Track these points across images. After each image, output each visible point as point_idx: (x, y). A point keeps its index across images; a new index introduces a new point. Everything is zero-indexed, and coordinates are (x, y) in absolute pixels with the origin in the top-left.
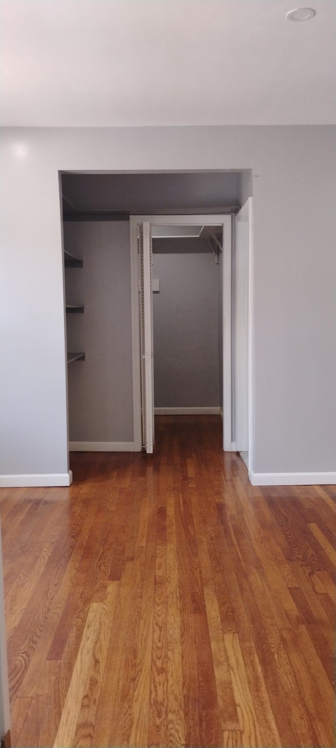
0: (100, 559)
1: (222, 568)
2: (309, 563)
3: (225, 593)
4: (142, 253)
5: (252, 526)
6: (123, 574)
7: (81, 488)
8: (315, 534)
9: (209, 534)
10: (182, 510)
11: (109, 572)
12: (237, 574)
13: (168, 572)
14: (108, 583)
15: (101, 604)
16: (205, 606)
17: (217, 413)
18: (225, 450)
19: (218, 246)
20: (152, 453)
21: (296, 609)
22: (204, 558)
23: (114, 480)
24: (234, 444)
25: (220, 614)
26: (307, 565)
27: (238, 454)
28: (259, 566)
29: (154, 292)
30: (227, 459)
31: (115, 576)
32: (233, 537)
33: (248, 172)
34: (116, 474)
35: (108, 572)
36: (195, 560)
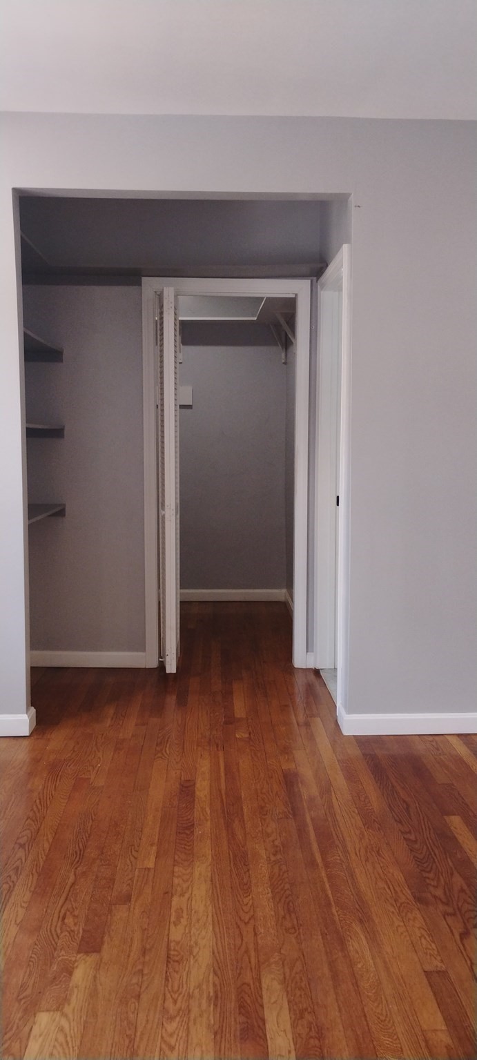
0: (66, 899)
1: (295, 922)
2: (458, 908)
3: (303, 985)
4: (162, 345)
5: (348, 825)
6: (106, 938)
7: (49, 740)
8: (460, 839)
9: (271, 839)
10: (223, 786)
11: (81, 931)
12: (324, 935)
13: (193, 930)
14: (75, 961)
15: (58, 1015)
16: (263, 1021)
17: (282, 599)
18: (296, 667)
19: (286, 333)
20: (175, 672)
21: (444, 1028)
22: (263, 899)
23: (109, 722)
24: (311, 656)
25: (295, 1044)
26: (454, 914)
27: (317, 672)
28: (365, 919)
29: (182, 407)
30: (300, 682)
31: (91, 944)
32: (315, 846)
33: (342, 199)
34: (111, 711)
35: (78, 932)
36: (245, 901)
